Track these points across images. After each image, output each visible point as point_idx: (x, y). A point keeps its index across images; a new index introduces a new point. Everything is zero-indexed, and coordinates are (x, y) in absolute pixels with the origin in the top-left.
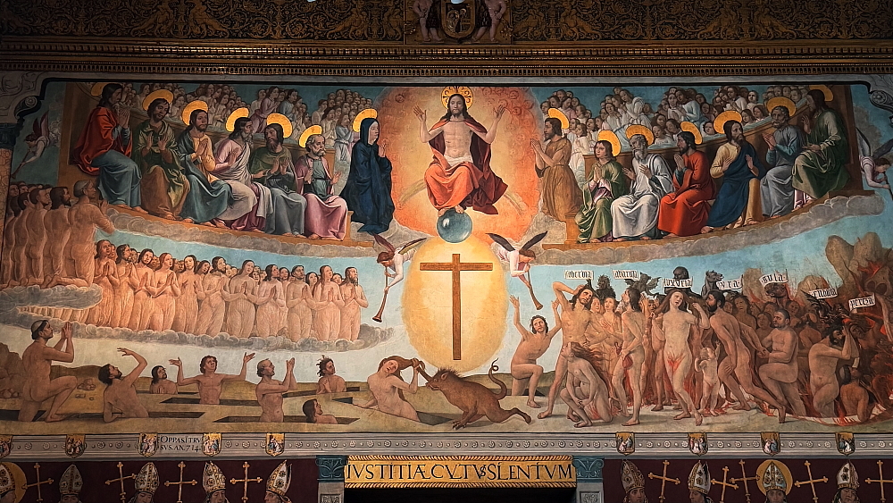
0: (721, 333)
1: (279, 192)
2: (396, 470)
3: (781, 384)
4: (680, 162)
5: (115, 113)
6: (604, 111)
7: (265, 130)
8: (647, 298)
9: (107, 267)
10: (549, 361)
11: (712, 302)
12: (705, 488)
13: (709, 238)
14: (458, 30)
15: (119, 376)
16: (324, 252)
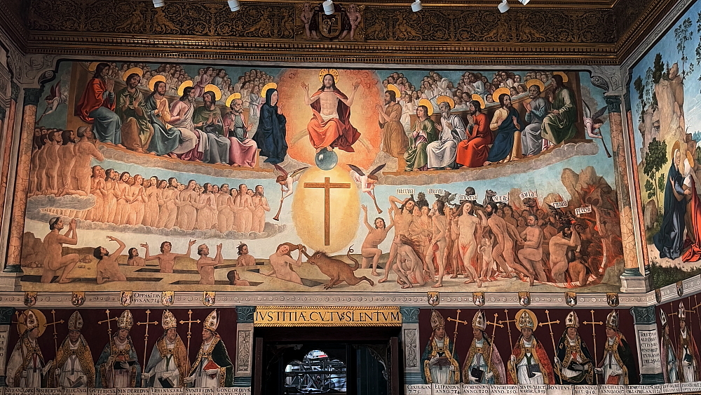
0: (495, 230)
1: (213, 136)
2: (287, 315)
3: (532, 262)
4: (471, 120)
5: (104, 82)
6: (423, 86)
7: (203, 96)
8: (448, 207)
9: (99, 183)
10: (386, 247)
11: (489, 209)
12: (483, 327)
13: (488, 168)
14: (330, 32)
15: (107, 254)
16: (241, 175)
